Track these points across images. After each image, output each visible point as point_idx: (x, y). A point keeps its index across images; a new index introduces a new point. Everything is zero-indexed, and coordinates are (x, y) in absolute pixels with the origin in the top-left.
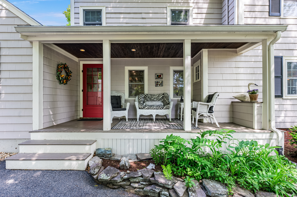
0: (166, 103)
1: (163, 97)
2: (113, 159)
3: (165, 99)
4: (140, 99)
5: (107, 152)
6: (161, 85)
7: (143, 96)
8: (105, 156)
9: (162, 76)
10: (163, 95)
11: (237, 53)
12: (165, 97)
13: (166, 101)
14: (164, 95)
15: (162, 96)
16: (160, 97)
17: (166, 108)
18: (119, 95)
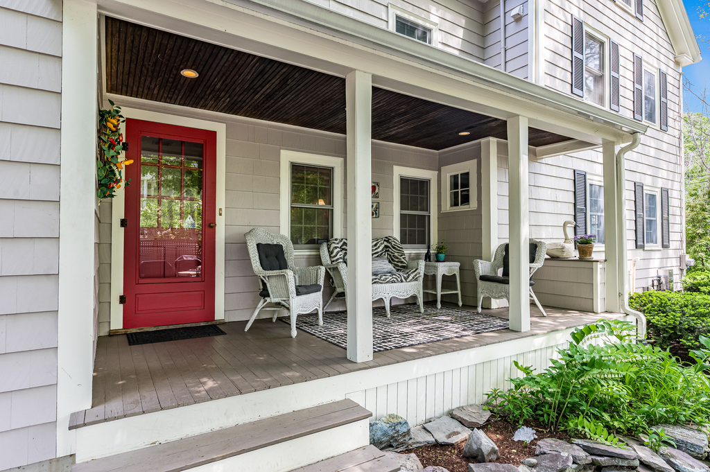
0: (400, 264)
1: (386, 247)
2: (415, 446)
3: (396, 254)
4: (336, 255)
5: (398, 428)
6: (376, 214)
7: (339, 245)
8: (394, 444)
9: (377, 188)
10: (386, 243)
11: (536, 156)
12: (394, 248)
13: (397, 258)
14: (390, 243)
15: (383, 246)
16: (379, 247)
17: (413, 278)
18: (275, 243)
